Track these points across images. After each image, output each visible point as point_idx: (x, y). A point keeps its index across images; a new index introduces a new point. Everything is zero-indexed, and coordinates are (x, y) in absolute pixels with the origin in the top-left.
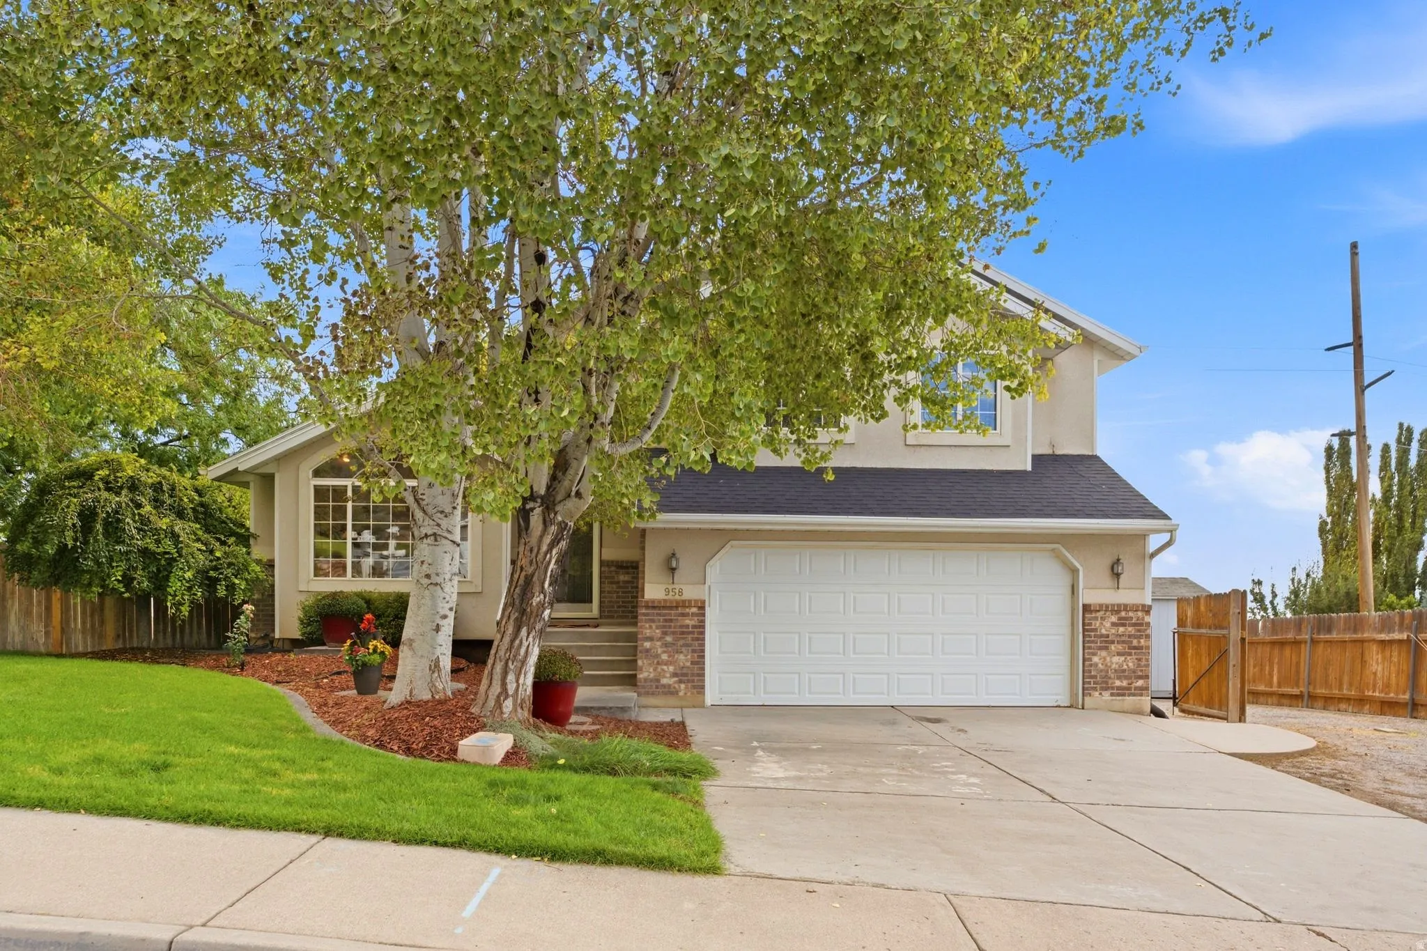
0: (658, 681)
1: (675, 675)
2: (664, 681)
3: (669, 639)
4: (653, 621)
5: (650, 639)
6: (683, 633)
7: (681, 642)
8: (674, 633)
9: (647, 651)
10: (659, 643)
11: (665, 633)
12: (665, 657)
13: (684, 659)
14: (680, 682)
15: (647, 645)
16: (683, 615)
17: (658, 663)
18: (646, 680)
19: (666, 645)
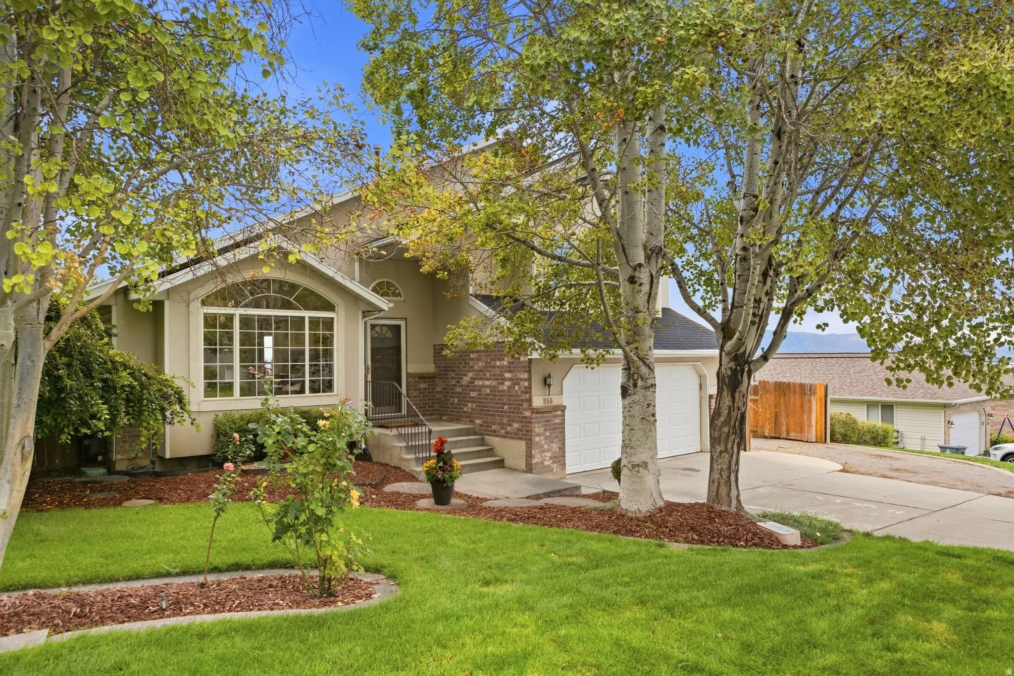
0: (543, 463)
1: (551, 458)
2: (546, 463)
3: (548, 434)
4: (539, 422)
5: (538, 435)
6: (555, 429)
7: (554, 435)
8: (550, 429)
9: (537, 443)
10: (543, 438)
11: (545, 430)
12: (546, 446)
13: (555, 446)
14: (554, 462)
15: (537, 439)
16: (555, 416)
17: (543, 451)
18: (537, 463)
19: (546, 438)
